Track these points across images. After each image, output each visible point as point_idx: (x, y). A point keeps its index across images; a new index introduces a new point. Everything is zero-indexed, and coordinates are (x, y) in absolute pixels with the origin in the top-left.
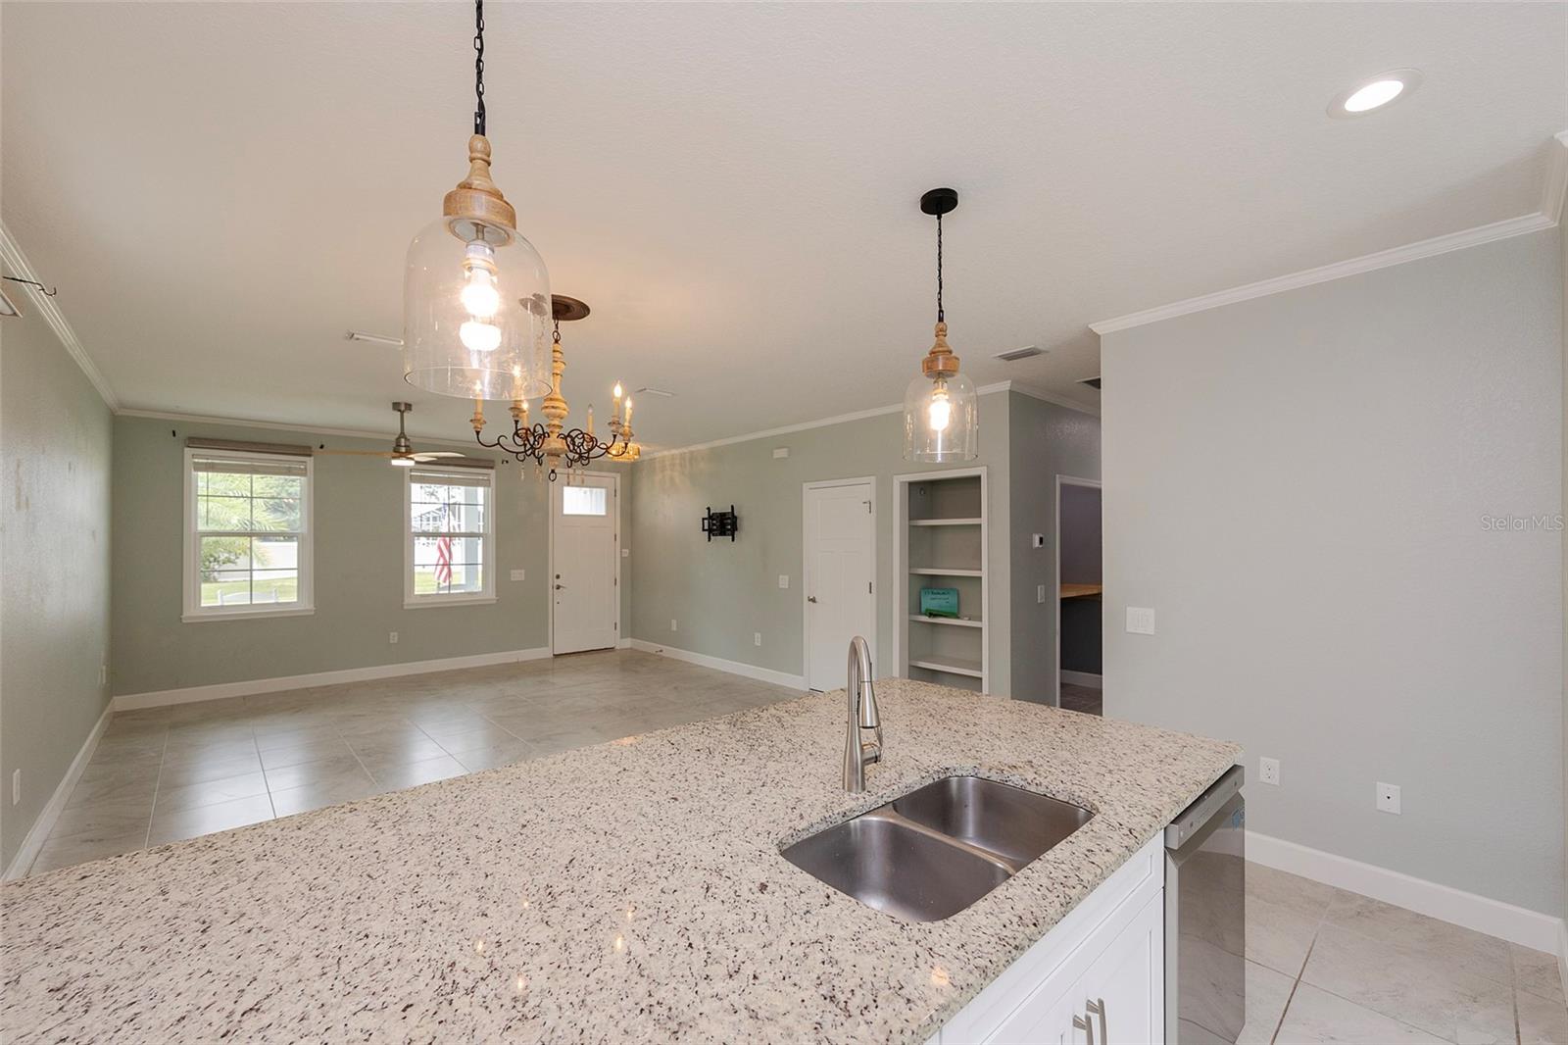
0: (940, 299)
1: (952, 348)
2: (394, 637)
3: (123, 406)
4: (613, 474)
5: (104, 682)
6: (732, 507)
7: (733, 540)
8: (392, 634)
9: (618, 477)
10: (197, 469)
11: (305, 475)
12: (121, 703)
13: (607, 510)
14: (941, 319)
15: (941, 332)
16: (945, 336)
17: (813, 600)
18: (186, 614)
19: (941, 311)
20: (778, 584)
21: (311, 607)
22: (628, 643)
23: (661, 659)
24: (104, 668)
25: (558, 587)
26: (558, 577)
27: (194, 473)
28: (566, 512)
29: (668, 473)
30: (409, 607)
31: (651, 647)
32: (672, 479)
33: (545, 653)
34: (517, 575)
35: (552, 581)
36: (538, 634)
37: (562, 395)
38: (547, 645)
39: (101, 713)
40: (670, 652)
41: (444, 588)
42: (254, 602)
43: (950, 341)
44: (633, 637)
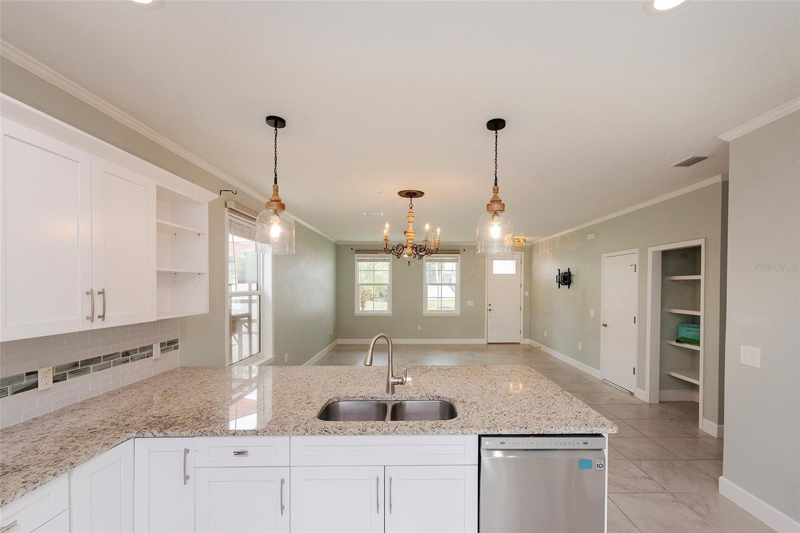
0: (496, 174)
1: (501, 199)
2: (419, 327)
3: (339, 241)
4: (520, 252)
5: (332, 333)
6: (569, 269)
7: (569, 288)
8: (419, 326)
9: (523, 253)
10: (359, 261)
11: (389, 261)
12: (340, 341)
13: (516, 272)
14: (496, 184)
15: (496, 190)
16: (498, 192)
17: (605, 325)
18: (355, 313)
19: (496, 180)
20: (589, 315)
21: (391, 313)
22: (527, 341)
23: (540, 351)
24: (332, 329)
25: (490, 310)
26: (490, 305)
27: (357, 263)
28: (494, 273)
29: (544, 250)
30: (425, 315)
31: (536, 344)
32: (546, 253)
33: (483, 341)
34: (470, 303)
35: (487, 307)
36: (480, 331)
37: (413, 230)
38: (484, 338)
39: (330, 343)
40: (544, 348)
41: (439, 308)
42: (375, 309)
43: (500, 195)
44: (530, 338)
